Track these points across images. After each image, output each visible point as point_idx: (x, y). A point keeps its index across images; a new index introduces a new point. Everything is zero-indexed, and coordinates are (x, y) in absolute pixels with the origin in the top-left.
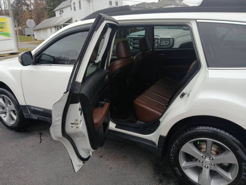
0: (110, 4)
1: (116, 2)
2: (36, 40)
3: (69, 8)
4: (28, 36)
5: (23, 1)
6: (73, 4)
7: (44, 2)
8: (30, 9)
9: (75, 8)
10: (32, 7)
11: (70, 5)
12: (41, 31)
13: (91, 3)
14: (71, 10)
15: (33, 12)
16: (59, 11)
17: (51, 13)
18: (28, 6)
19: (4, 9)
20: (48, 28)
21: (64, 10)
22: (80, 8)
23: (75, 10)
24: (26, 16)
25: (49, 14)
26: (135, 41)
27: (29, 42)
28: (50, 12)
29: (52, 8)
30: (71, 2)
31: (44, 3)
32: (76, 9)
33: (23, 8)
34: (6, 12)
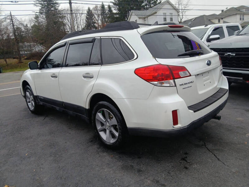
0: (164, 21)
1: (170, 18)
5: (92, 25)
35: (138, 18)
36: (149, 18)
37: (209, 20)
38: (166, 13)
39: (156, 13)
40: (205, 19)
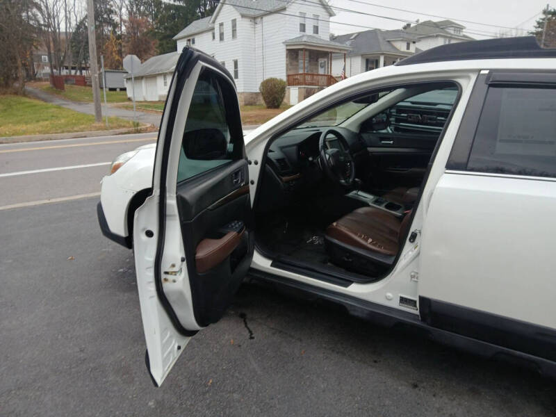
0: (301, 31)
1: (314, 26)
2: (129, 99)
3: (210, 35)
4: (111, 89)
5: (105, 16)
6: (218, 26)
7: (149, 19)
8: (119, 33)
9: (222, 35)
10: (124, 28)
11: (213, 29)
12: (143, 82)
13: (259, 26)
14: (212, 38)
15: (124, 38)
16: (186, 39)
17: (167, 43)
18: (115, 26)
19: (64, 31)
20: (160, 75)
21: (197, 39)
22: (234, 35)
23: (221, 39)
24: (110, 47)
25: (161, 45)
26: (403, 115)
27: (115, 104)
28: (164, 42)
29: (168, 32)
30: (214, 22)
31: (149, 22)
32: (225, 37)
33: (103, 30)
34: (67, 37)
35: (240, 17)
36: (265, 19)
37: (389, 41)
38: (305, 13)
39: (284, 9)
40: (380, 38)
